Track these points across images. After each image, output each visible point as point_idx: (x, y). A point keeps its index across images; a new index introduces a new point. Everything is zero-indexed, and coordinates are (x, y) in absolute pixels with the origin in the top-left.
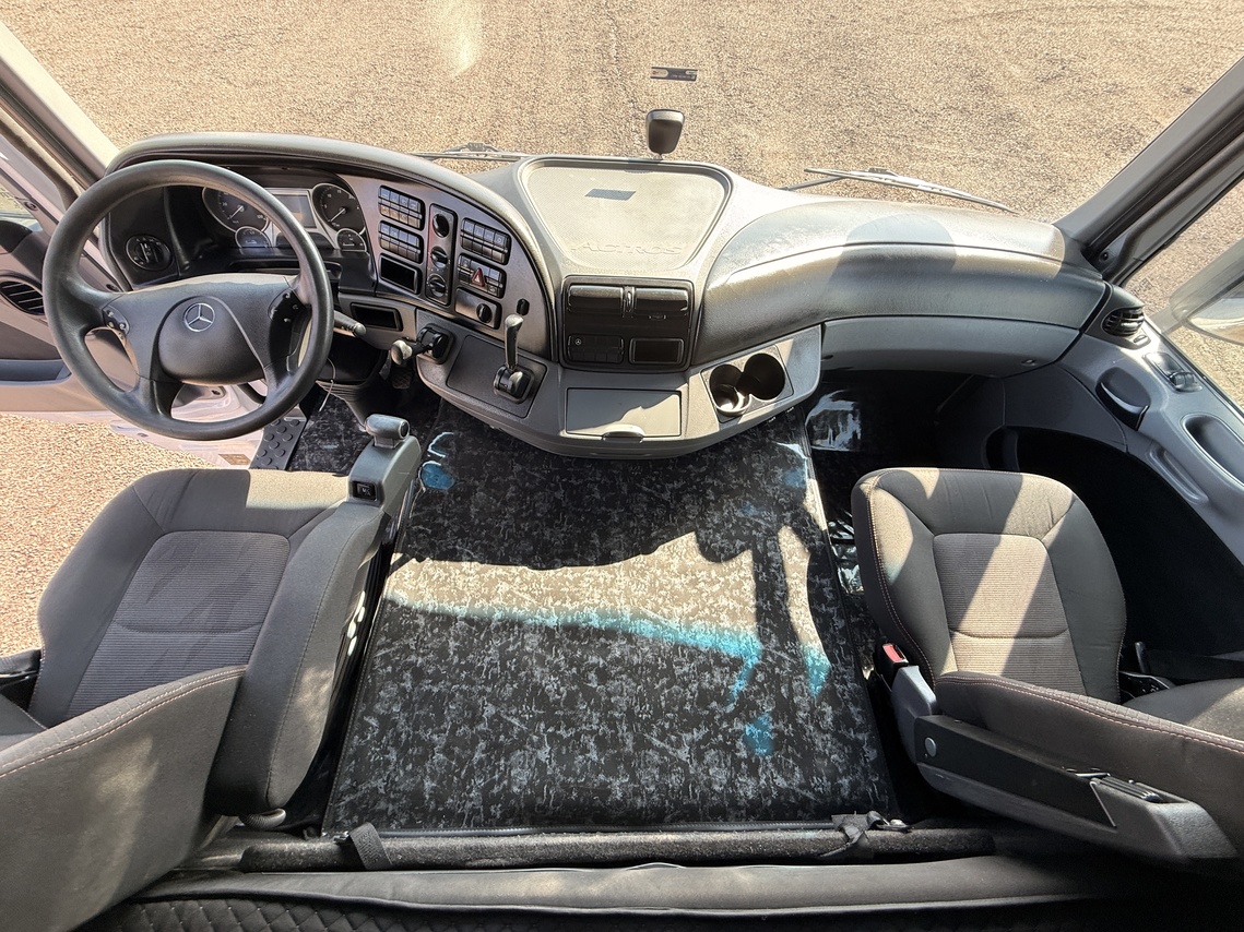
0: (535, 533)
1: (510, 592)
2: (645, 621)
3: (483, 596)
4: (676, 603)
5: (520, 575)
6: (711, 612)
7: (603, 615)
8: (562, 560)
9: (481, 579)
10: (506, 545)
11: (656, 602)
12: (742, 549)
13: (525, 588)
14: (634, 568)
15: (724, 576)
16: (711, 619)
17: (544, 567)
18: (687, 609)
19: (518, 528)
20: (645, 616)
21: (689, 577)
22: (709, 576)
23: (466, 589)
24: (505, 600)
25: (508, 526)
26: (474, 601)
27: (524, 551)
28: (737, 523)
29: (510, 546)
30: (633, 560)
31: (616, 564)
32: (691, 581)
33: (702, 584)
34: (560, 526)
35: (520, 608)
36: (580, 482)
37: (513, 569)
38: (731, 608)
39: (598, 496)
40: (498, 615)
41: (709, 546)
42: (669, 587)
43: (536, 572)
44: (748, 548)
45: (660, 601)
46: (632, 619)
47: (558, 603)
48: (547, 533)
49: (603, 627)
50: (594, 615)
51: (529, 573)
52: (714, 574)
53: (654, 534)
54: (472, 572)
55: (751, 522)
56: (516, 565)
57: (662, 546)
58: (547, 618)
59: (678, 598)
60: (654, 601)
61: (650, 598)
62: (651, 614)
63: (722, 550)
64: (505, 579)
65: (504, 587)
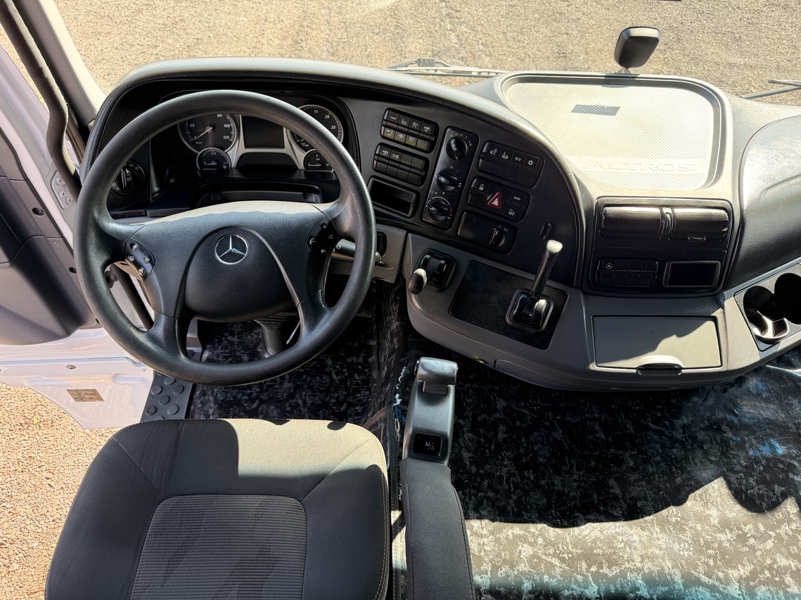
0: (543, 482)
1: (535, 556)
2: (701, 589)
3: (505, 562)
4: (730, 564)
5: (541, 534)
6: (772, 574)
7: (650, 582)
8: (584, 515)
9: (497, 541)
10: (515, 497)
11: (707, 564)
12: (785, 496)
13: (551, 551)
14: (670, 523)
15: (773, 530)
16: (775, 584)
17: (566, 523)
18: (744, 571)
19: (523, 478)
20: (698, 583)
21: (736, 532)
22: (757, 530)
23: (482, 554)
24: (531, 566)
25: (510, 474)
26: (495, 568)
27: (537, 505)
28: (768, 464)
29: (519, 498)
30: (664, 512)
31: (647, 518)
32: (738, 536)
33: (752, 541)
34: (570, 473)
35: (551, 576)
36: (577, 419)
37: (533, 528)
38: (794, 569)
39: (602, 436)
40: (527, 586)
41: (746, 493)
42: (716, 545)
43: (558, 530)
44: (791, 494)
45: (711, 562)
46: (686, 586)
47: (593, 569)
48: (557, 481)
49: (655, 597)
50: (640, 582)
51: (552, 532)
52: (762, 528)
53: (678, 480)
54: (485, 532)
55: (783, 463)
56: (533, 522)
57: (692, 494)
58: (586, 588)
59: (729, 558)
60: (704, 563)
61: (699, 560)
62: (705, 579)
63: (761, 497)
64: (524, 540)
65: (526, 550)
